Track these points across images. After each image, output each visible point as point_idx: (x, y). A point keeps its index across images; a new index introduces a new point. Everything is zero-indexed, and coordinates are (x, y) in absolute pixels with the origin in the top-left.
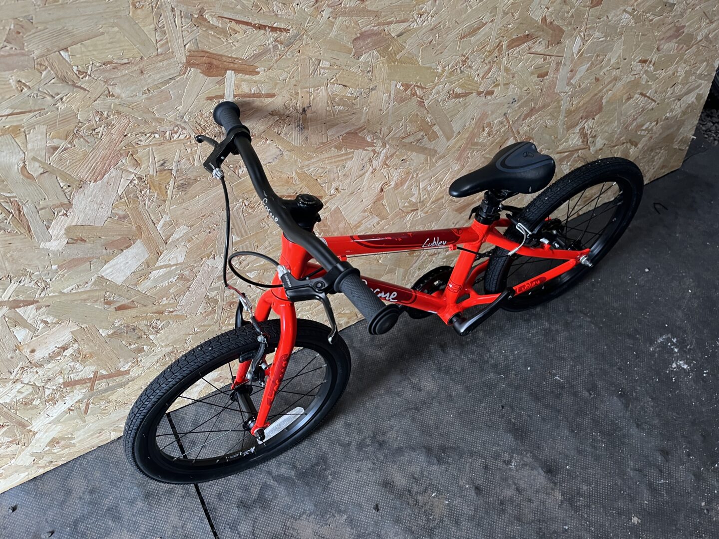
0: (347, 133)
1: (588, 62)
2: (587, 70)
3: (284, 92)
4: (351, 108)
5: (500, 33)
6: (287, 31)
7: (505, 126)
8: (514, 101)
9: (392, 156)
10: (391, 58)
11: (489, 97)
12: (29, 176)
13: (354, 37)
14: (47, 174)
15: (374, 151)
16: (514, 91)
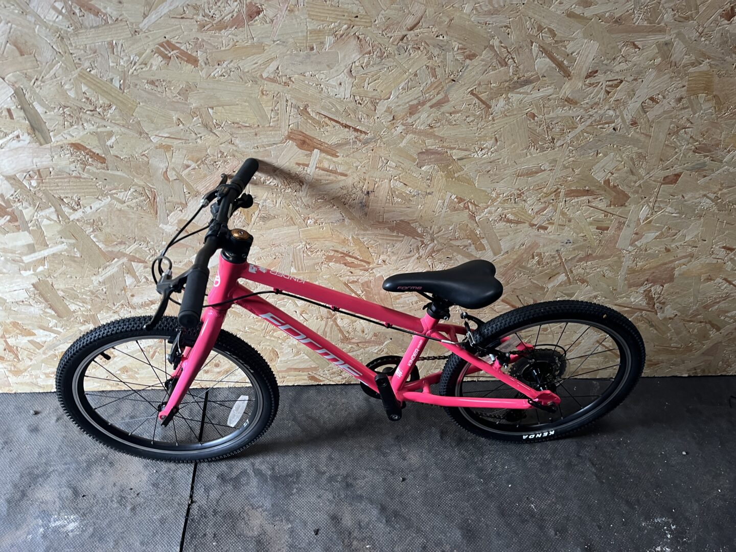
0: (401, 221)
1: (658, 231)
2: (655, 238)
3: (355, 175)
4: (408, 203)
5: (559, 182)
6: (366, 133)
7: (556, 261)
8: (568, 242)
9: (438, 251)
10: (449, 175)
11: (542, 231)
12: (167, 179)
13: (420, 151)
14: (177, 181)
15: (423, 243)
16: (568, 233)
